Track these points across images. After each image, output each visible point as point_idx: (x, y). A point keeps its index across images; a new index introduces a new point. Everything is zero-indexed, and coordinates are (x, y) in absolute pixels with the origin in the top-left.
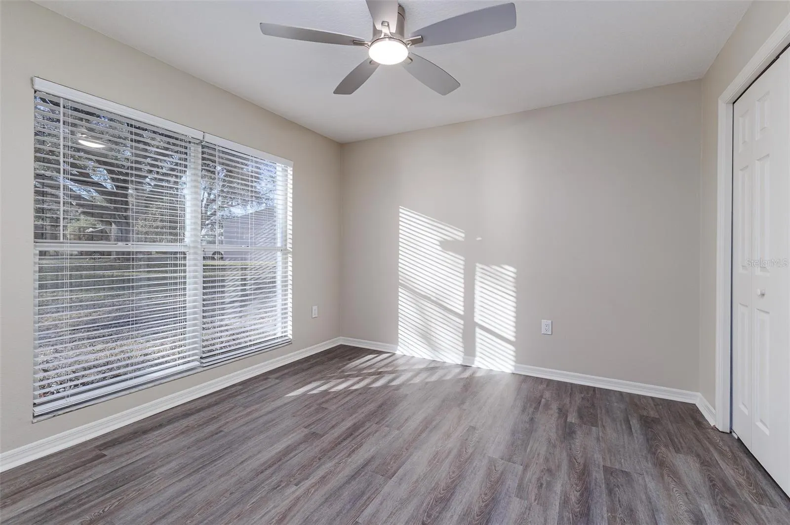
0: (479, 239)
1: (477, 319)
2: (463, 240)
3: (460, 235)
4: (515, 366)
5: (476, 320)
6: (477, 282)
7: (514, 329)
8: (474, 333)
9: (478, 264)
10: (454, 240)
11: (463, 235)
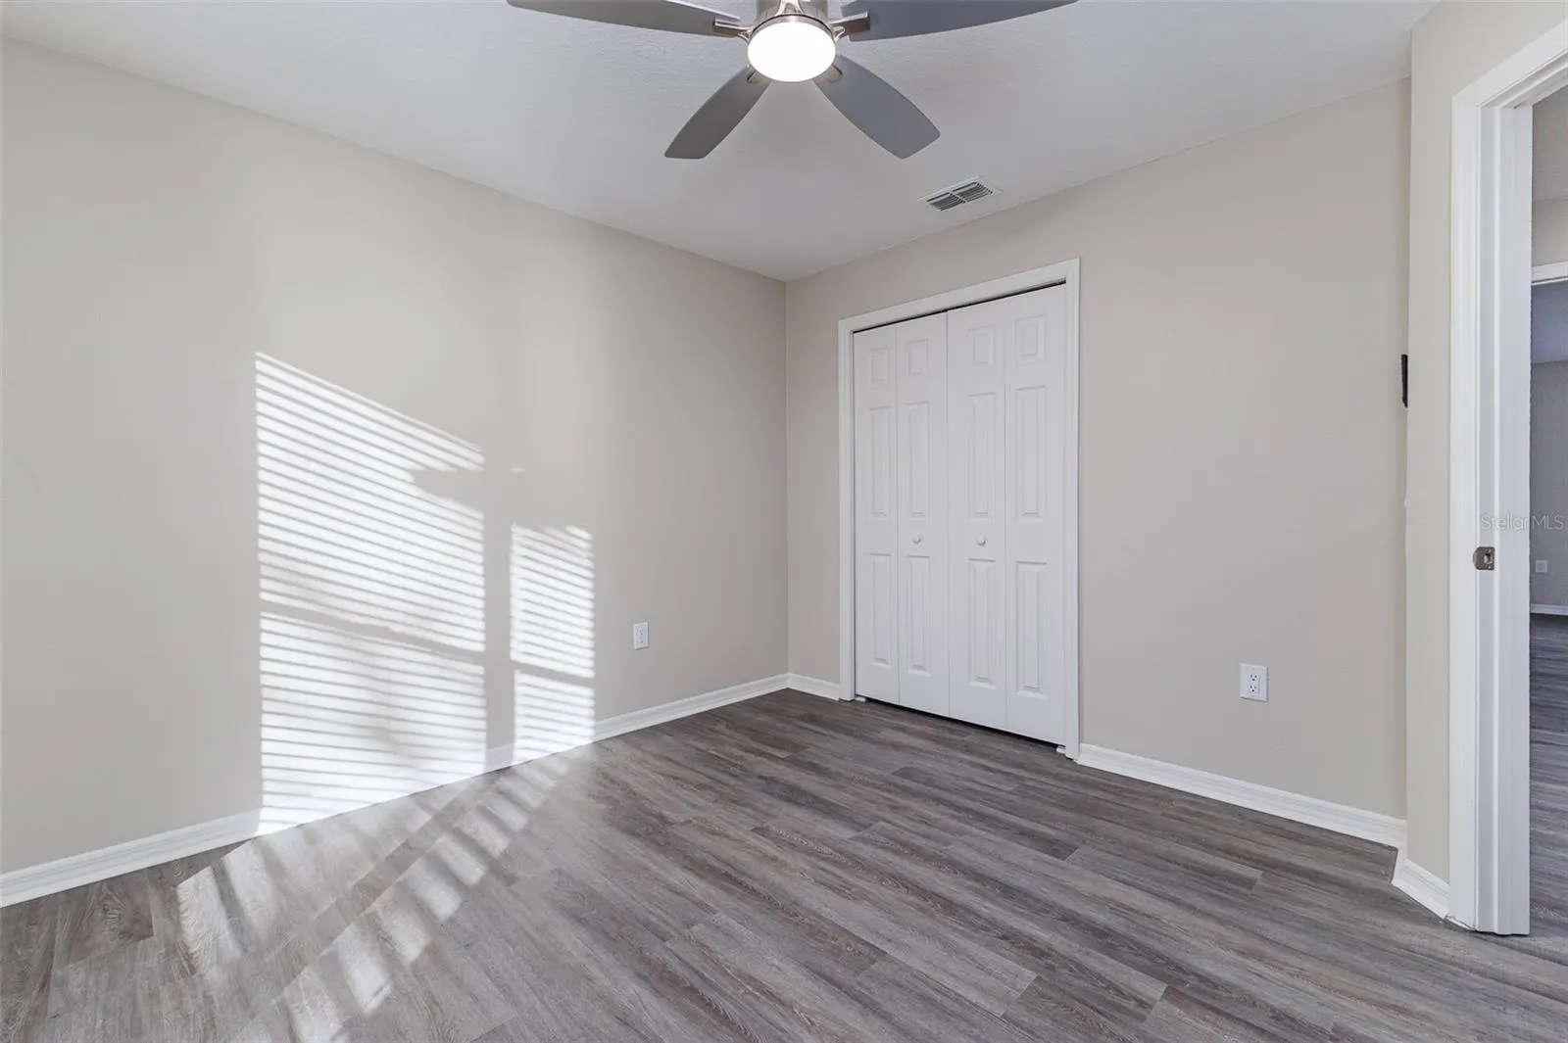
0: (518, 470)
1: (518, 652)
2: (481, 469)
3: (469, 458)
4: (595, 728)
5: (515, 656)
6: (514, 569)
7: (590, 654)
8: (510, 685)
9: (515, 529)
10: (450, 469)
11: (480, 459)
